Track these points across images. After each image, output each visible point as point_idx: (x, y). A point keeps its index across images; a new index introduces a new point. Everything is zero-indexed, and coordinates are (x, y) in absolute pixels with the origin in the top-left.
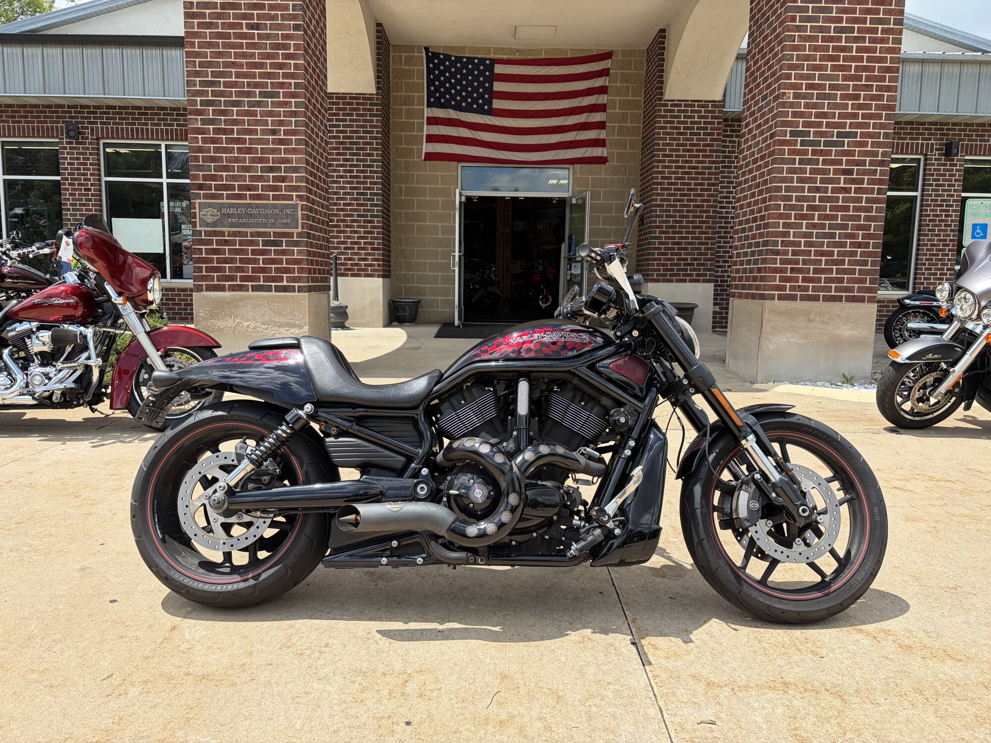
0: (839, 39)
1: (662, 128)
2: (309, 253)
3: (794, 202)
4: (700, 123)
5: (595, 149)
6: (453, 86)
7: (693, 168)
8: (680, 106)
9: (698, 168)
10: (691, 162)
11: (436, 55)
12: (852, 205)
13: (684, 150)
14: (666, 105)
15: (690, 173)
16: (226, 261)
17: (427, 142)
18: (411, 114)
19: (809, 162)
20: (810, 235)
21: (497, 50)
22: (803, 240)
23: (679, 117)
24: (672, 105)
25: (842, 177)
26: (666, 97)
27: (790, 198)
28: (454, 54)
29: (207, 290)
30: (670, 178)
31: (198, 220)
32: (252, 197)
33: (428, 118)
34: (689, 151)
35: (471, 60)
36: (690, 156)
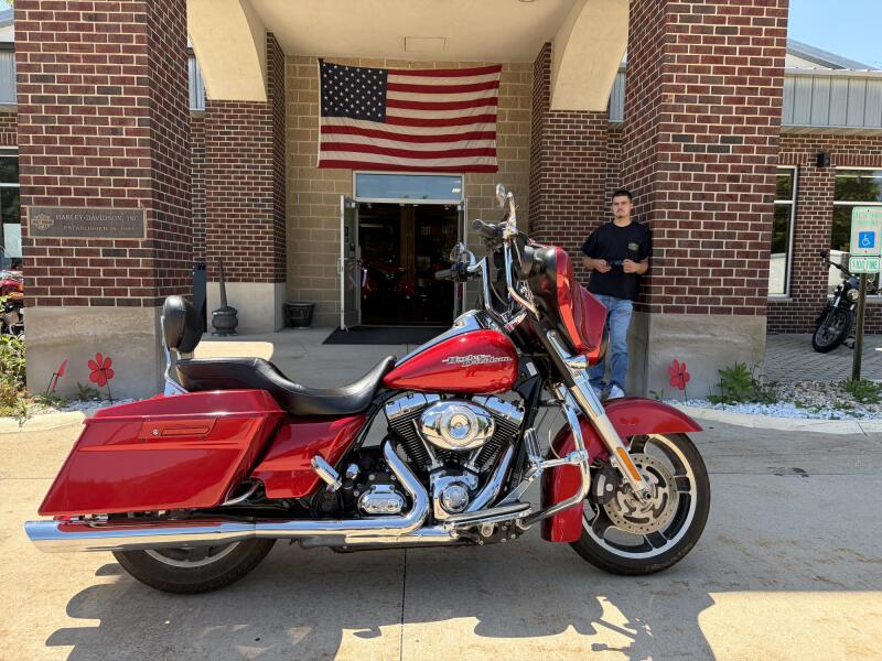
0: (722, 40)
1: (549, 137)
2: (157, 264)
3: (678, 210)
4: (586, 133)
5: (487, 158)
6: (348, 95)
7: (579, 176)
8: (566, 116)
9: (584, 176)
10: (578, 170)
11: (330, 66)
12: (738, 213)
13: (571, 159)
14: (552, 116)
15: (577, 181)
16: (61, 272)
17: (322, 150)
18: (305, 123)
19: (693, 167)
20: (696, 244)
21: (389, 62)
22: (689, 249)
23: (565, 127)
24: (559, 116)
25: (728, 184)
26: (552, 108)
27: (674, 206)
28: (347, 65)
29: (39, 304)
30: (558, 186)
31: (28, 227)
32: (91, 202)
33: (322, 127)
34: (575, 159)
35: (364, 70)
36: (576, 165)
